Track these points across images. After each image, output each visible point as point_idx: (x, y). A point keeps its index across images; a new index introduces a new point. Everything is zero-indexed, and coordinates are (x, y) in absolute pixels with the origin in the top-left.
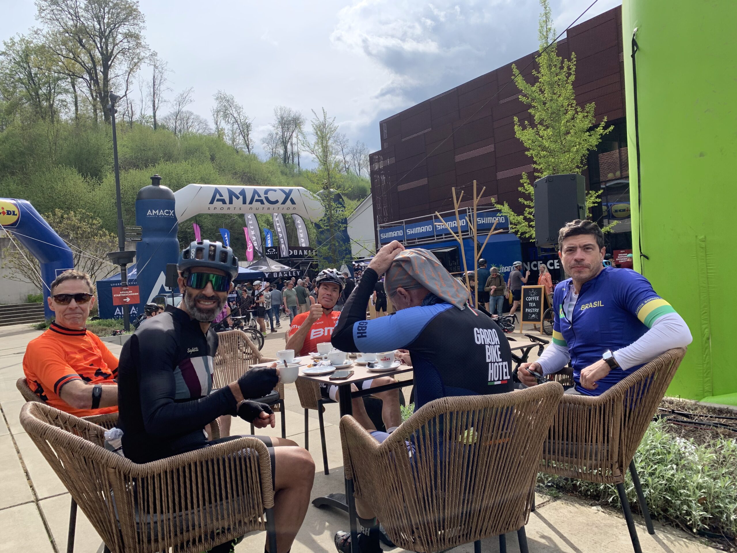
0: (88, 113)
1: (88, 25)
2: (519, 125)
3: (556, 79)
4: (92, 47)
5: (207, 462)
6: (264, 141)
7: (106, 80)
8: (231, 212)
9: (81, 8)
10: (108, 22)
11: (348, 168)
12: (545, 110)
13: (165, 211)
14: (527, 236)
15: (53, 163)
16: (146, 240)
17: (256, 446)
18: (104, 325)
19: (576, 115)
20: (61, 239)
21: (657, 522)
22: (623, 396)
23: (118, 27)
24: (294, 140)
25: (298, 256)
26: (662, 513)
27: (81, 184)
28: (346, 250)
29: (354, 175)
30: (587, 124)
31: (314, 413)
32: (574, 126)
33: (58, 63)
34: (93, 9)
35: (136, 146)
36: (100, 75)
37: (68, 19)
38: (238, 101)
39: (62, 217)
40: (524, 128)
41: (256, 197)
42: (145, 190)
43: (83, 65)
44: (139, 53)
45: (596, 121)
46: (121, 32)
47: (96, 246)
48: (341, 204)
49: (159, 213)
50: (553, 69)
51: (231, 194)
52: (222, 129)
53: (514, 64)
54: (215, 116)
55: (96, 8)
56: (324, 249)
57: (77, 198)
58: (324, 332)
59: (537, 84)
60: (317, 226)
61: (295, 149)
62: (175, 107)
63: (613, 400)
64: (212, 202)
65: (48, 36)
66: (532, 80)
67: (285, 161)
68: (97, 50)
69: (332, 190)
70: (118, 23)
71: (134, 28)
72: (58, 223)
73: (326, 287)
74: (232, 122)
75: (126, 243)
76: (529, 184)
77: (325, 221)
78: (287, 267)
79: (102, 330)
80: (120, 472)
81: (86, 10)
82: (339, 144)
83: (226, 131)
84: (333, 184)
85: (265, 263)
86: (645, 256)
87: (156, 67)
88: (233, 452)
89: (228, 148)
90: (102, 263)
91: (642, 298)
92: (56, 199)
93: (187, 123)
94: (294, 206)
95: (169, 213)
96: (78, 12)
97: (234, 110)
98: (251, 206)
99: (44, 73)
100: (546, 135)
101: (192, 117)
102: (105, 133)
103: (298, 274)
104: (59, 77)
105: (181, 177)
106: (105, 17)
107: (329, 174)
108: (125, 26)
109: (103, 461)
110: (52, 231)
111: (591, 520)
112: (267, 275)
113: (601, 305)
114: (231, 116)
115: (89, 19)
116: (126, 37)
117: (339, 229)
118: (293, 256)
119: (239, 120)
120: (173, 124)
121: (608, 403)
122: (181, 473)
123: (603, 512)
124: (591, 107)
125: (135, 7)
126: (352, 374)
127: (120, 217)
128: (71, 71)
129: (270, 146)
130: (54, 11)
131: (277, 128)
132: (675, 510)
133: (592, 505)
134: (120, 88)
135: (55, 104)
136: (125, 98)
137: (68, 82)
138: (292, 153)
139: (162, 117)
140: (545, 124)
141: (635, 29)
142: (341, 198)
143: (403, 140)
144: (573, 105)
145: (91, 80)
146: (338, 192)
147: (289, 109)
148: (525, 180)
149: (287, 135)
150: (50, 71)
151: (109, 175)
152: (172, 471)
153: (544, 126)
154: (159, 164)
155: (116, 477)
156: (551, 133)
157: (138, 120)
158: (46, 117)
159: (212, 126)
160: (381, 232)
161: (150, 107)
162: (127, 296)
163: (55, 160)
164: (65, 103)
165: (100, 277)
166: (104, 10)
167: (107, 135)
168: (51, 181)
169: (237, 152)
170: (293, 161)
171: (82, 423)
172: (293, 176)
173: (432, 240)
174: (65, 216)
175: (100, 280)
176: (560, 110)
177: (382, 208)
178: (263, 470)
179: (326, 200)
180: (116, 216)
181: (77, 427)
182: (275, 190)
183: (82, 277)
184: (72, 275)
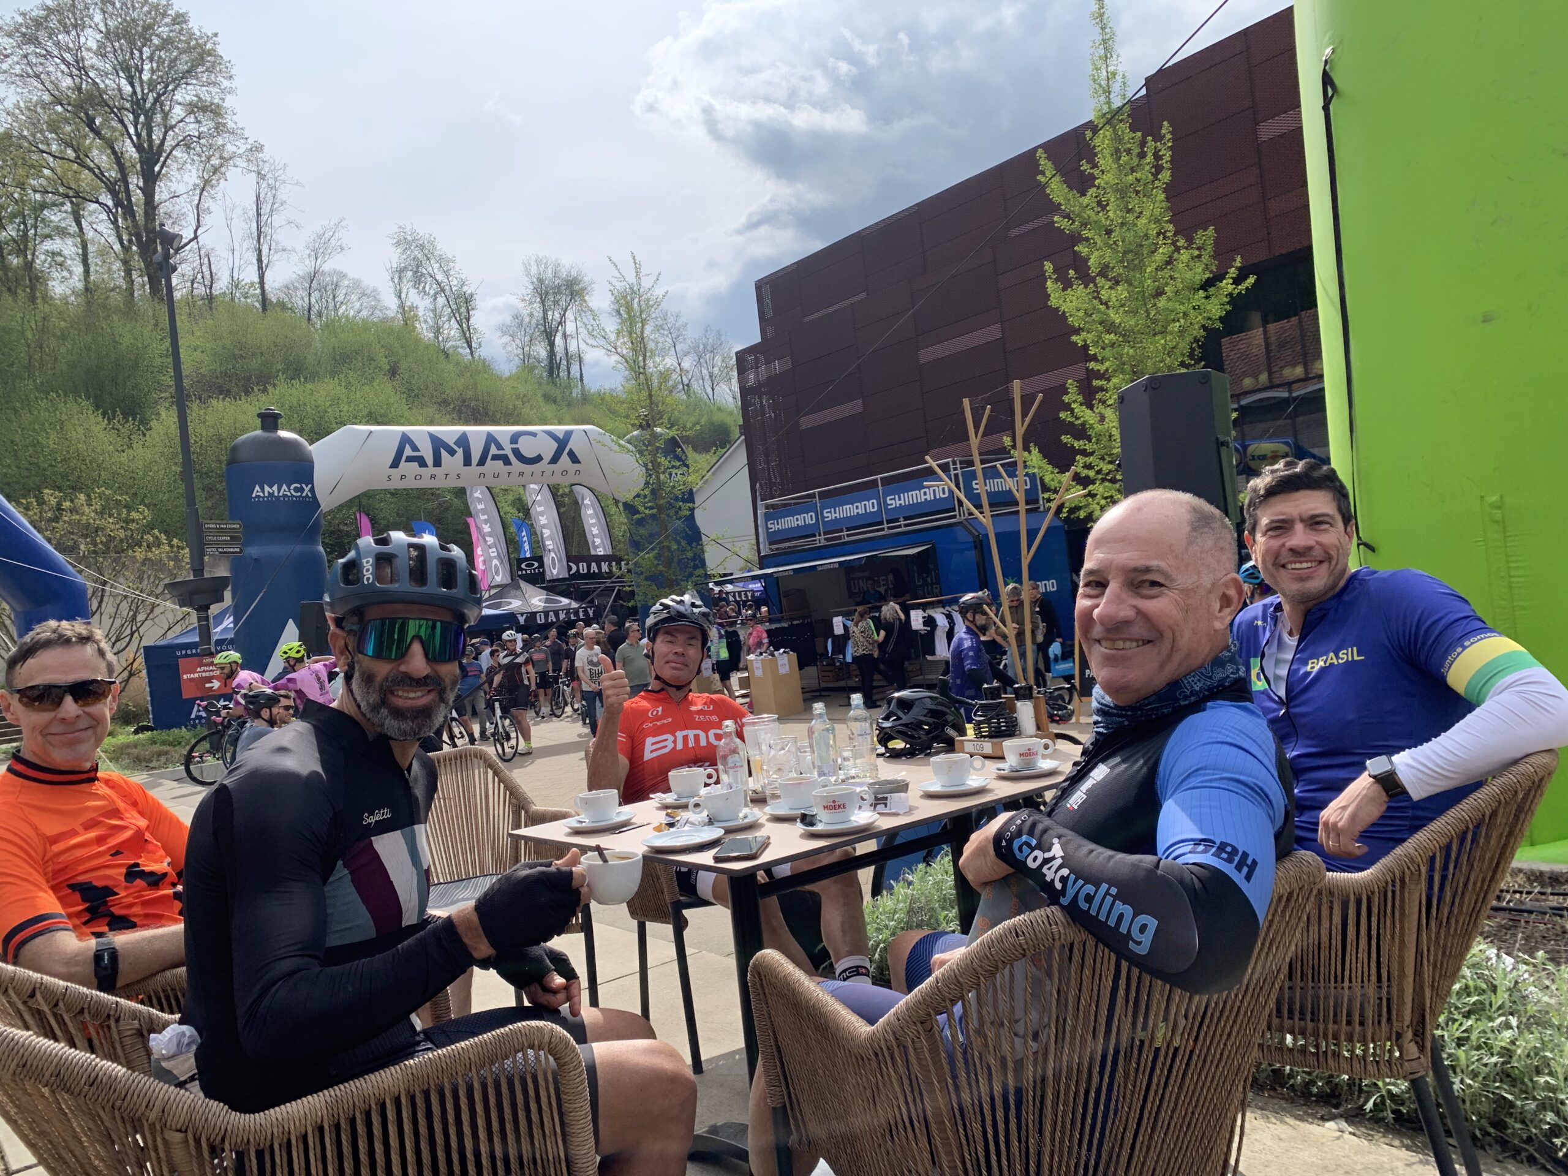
0: (113, 279)
1: (106, 86)
2: (1057, 280)
3: (1131, 178)
4: (117, 134)
5: (426, 1094)
6: (504, 330)
7: (150, 205)
8: (440, 483)
9: (89, 50)
10: (150, 79)
11: (688, 385)
12: (1110, 246)
13: (292, 487)
14: (1082, 514)
15: (37, 389)
16: (253, 551)
17: (550, 1043)
18: (163, 743)
19: (1176, 255)
20: (60, 557)
22: (1424, 869)
23: (173, 90)
24: (570, 327)
25: (590, 575)
27: (101, 435)
28: (694, 559)
29: (701, 400)
30: (1200, 273)
32: (1171, 278)
33: (41, 171)
34: (115, 51)
35: (223, 348)
36: (138, 196)
37: (59, 74)
38: (444, 247)
39: (59, 508)
40: (1067, 285)
41: (493, 450)
42: (245, 442)
43: (100, 175)
44: (223, 146)
45: (1218, 267)
46: (180, 100)
47: (139, 570)
48: (680, 459)
49: (279, 492)
50: (1124, 158)
51: (438, 444)
52: (412, 308)
53: (1040, 150)
54: (396, 281)
55: (122, 50)
56: (646, 557)
57: (94, 465)
58: (675, 742)
59: (1092, 191)
60: (630, 508)
61: (573, 347)
62: (307, 262)
63: (1402, 880)
64: (395, 464)
65: (17, 111)
66: (1081, 183)
67: (551, 372)
68: (129, 141)
69: (659, 430)
70: (174, 80)
71: (209, 93)
72: (50, 520)
73: (669, 638)
74: (432, 292)
75: (206, 558)
76: (1081, 404)
77: (645, 496)
78: (565, 601)
79: (160, 754)
80: (197, 1141)
81: (101, 53)
82: (666, 333)
83: (421, 312)
84: (661, 418)
85: (518, 593)
86: (1367, 545)
87: (261, 176)
88: (492, 1063)
89: (427, 347)
90: (153, 607)
91: (1458, 635)
92: (45, 470)
93: (334, 297)
94: (576, 466)
95: (302, 490)
96: (83, 59)
97: (437, 265)
98: (481, 469)
99: (12, 195)
100: (1114, 299)
101: (346, 283)
102: (152, 322)
104: (44, 201)
105: (326, 412)
106: (142, 69)
107: (650, 396)
108: (189, 87)
109: (153, 1116)
110: (38, 538)
112: (522, 620)
113: (1356, 658)
114: (429, 279)
115: (107, 74)
116: (192, 112)
117: (677, 513)
118: (578, 575)
119: (447, 288)
120: (302, 298)
122: (361, 1129)
124: (1206, 236)
125: (209, 46)
126: (765, 845)
127: (191, 500)
128: (71, 188)
129: (518, 341)
130: (30, 57)
131: (531, 303)
134: (183, 223)
135: (37, 261)
136: (193, 244)
137: (66, 212)
138: (567, 354)
139: (277, 285)
140: (1111, 275)
141: (1329, 51)
142: (679, 446)
143: (807, 320)
144: (1169, 234)
145: (116, 206)
146: (672, 433)
147: (556, 260)
148: (1072, 396)
149: (554, 315)
150: (23, 189)
151: (164, 414)
152: (337, 1127)
153: (1110, 280)
154: (274, 385)
155: (189, 1153)
156: (1126, 294)
157: (224, 293)
158: (19, 291)
159: (390, 303)
160: (768, 517)
161: (251, 263)
162: (213, 677)
163: (42, 383)
164: (59, 259)
165: (152, 636)
166: (141, 53)
167: (156, 325)
168: (34, 430)
169: (447, 355)
170: (569, 373)
171: (99, 1002)
172: (569, 405)
173: (878, 530)
174: (67, 504)
175: (152, 644)
176: (1142, 246)
177: (768, 465)
178: (569, 1102)
179: (646, 453)
180: (183, 501)
181: (86, 1015)
182: (534, 434)
183: (85, 640)
184: (61, 636)
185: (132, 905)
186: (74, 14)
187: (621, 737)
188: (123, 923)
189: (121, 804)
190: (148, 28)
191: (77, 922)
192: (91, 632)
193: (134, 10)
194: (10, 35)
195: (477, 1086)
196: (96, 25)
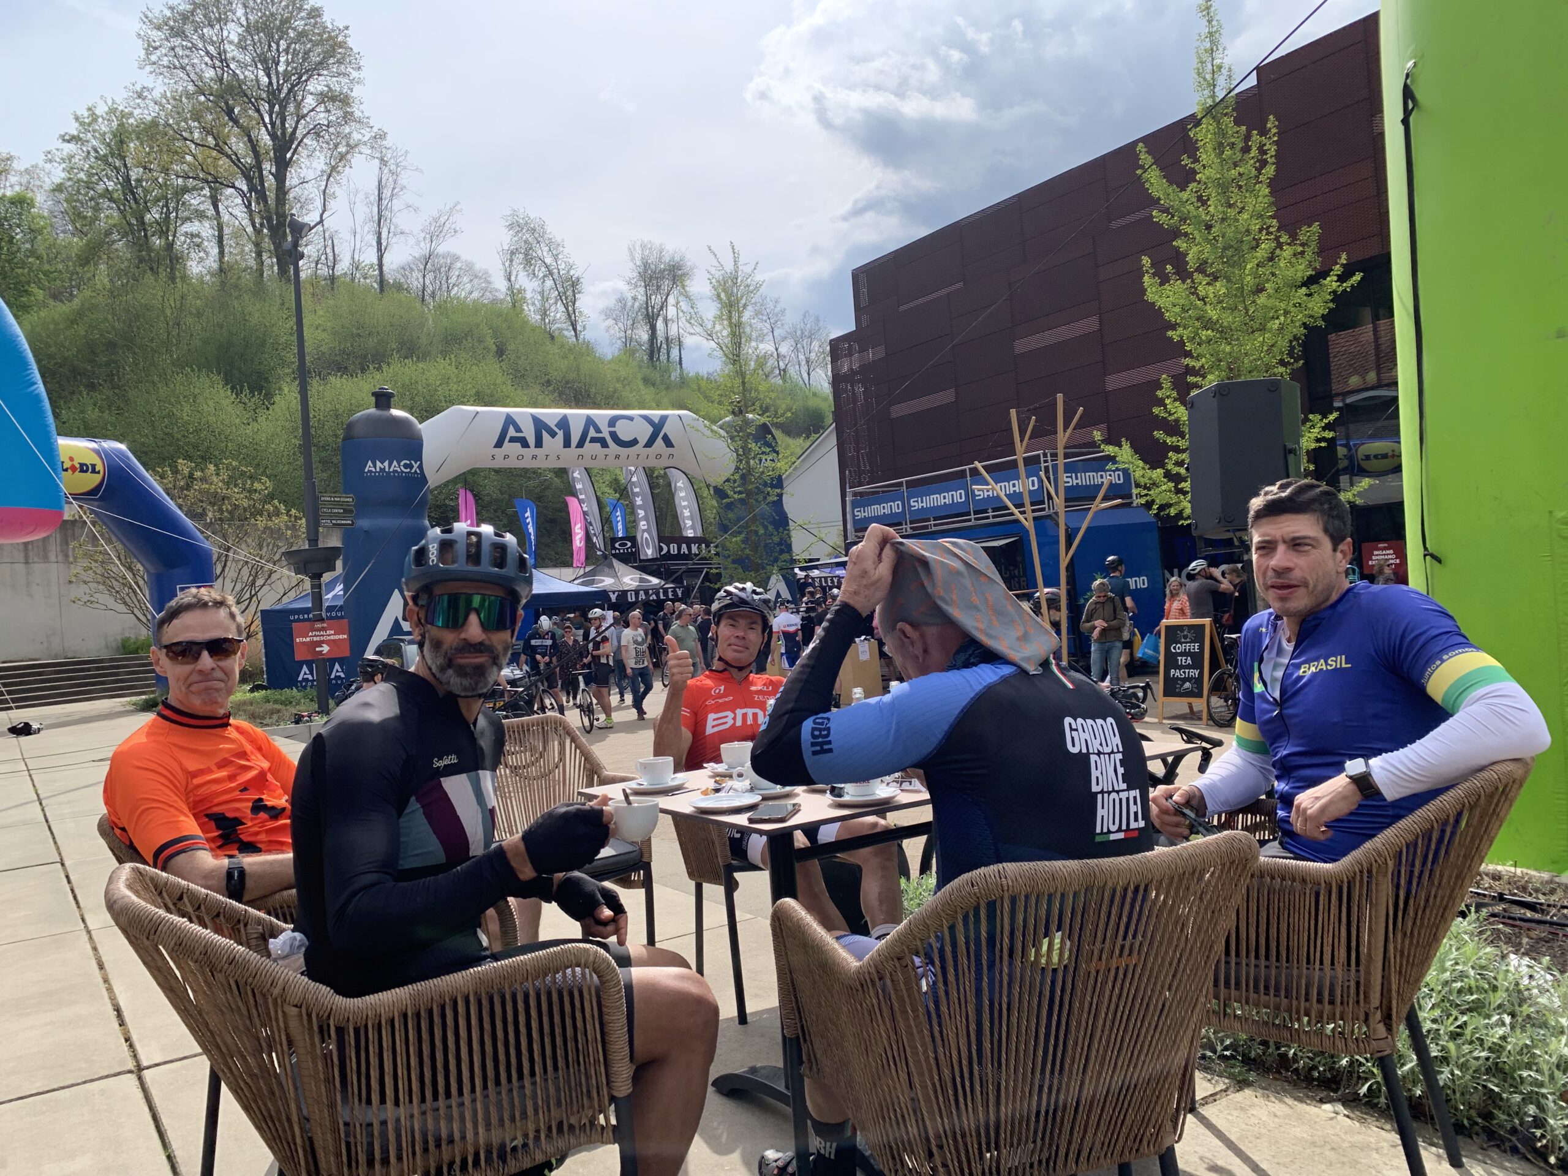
0: (245, 260)
1: (245, 77)
2: (1154, 275)
3: (1234, 173)
4: (254, 122)
5: (490, 996)
6: (607, 313)
7: (282, 191)
8: (540, 464)
9: (231, 42)
10: (286, 71)
11: (784, 370)
12: (1209, 241)
13: (402, 463)
14: (1173, 512)
15: (174, 365)
16: (364, 523)
17: (594, 963)
18: (276, 702)
19: (1278, 251)
20: (188, 521)
21: (1469, 1140)
22: (1391, 863)
23: (306, 81)
24: (671, 312)
25: (680, 556)
26: (1480, 1120)
27: (230, 409)
28: (780, 544)
29: (797, 385)
30: (1302, 270)
31: (714, 892)
32: (1273, 274)
33: (184, 158)
34: (255, 44)
35: (343, 327)
36: (270, 181)
37: (204, 66)
38: (554, 230)
39: (191, 476)
40: (1164, 280)
41: (592, 433)
42: (360, 419)
43: (236, 161)
44: (350, 133)
45: (1322, 264)
46: (312, 90)
47: (260, 537)
48: (769, 445)
49: (390, 467)
50: (1228, 153)
51: (540, 425)
52: (519, 291)
53: (1141, 144)
54: (507, 264)
55: (261, 43)
56: (734, 542)
57: (222, 437)
58: (734, 719)
59: (1193, 186)
60: (720, 493)
61: (673, 330)
62: (422, 244)
63: (1370, 872)
64: (499, 444)
65: (164, 101)
66: (1182, 178)
67: (651, 356)
68: (264, 129)
69: (750, 416)
70: (307, 71)
71: (339, 83)
72: (182, 489)
73: (732, 622)
74: (541, 275)
75: (321, 529)
76: (1175, 400)
77: (735, 481)
78: (655, 581)
79: (272, 712)
80: (309, 1015)
81: (241, 46)
82: (765, 318)
83: (529, 295)
84: (753, 405)
85: (611, 571)
86: (1433, 556)
87: (383, 162)
88: (546, 975)
89: (533, 329)
90: (271, 573)
91: (1438, 649)
92: (178, 440)
93: (447, 279)
94: (670, 450)
95: (411, 467)
96: (225, 52)
97: (546, 249)
98: (580, 451)
99: (157, 179)
100: (1211, 296)
101: (459, 265)
102: (280, 302)
103: (680, 595)
104: (186, 186)
105: (436, 390)
106: (279, 61)
107: (744, 383)
108: (321, 78)
109: (276, 991)
110: (171, 504)
111: (1320, 1133)
112: (613, 597)
113: (1344, 665)
114: (539, 262)
115: (246, 65)
116: (323, 102)
117: (765, 498)
118: (668, 556)
119: (555, 271)
120: (417, 279)
121: (1358, 878)
122: (437, 1019)
123: (1348, 1117)
124: (1311, 232)
125: (340, 39)
126: (796, 809)
127: (309, 475)
128: (210, 174)
129: (620, 325)
130: (177, 49)
131: (636, 286)
132: (1509, 1115)
133: (1322, 1101)
134: (311, 207)
135: (178, 243)
136: (319, 227)
137: (204, 196)
138: (667, 339)
139: (395, 266)
140: (1209, 270)
141: (1410, 64)
142: (770, 433)
143: (902, 308)
144: (1271, 230)
145: (250, 191)
146: (763, 420)
147: (660, 245)
148: (1166, 391)
149: (656, 300)
150: (167, 174)
151: (286, 390)
152: (418, 1015)
153: (1208, 276)
154: (389, 364)
155: (303, 1025)
156: (1223, 290)
157: (346, 273)
158: (160, 270)
159: (500, 285)
160: (855, 505)
161: (371, 246)
162: (323, 642)
163: (178, 359)
164: (196, 240)
165: (269, 600)
166: (278, 46)
167: (283, 304)
168: (170, 403)
169: (552, 338)
170: (669, 357)
171: (232, 909)
172: (668, 388)
173: (965, 521)
174: (198, 474)
175: (268, 608)
176: (1242, 242)
177: (858, 453)
178: (608, 1014)
179: (737, 439)
180: (301, 473)
181: (222, 917)
182: (630, 418)
183: (220, 604)
184: (200, 600)
185: (257, 833)
186: (218, 8)
187: (685, 712)
188: (251, 848)
189: (248, 747)
190: (285, 21)
191: (213, 846)
192: (223, 597)
193: (273, 5)
194: (159, 28)
195: (532, 993)
196: (238, 19)
